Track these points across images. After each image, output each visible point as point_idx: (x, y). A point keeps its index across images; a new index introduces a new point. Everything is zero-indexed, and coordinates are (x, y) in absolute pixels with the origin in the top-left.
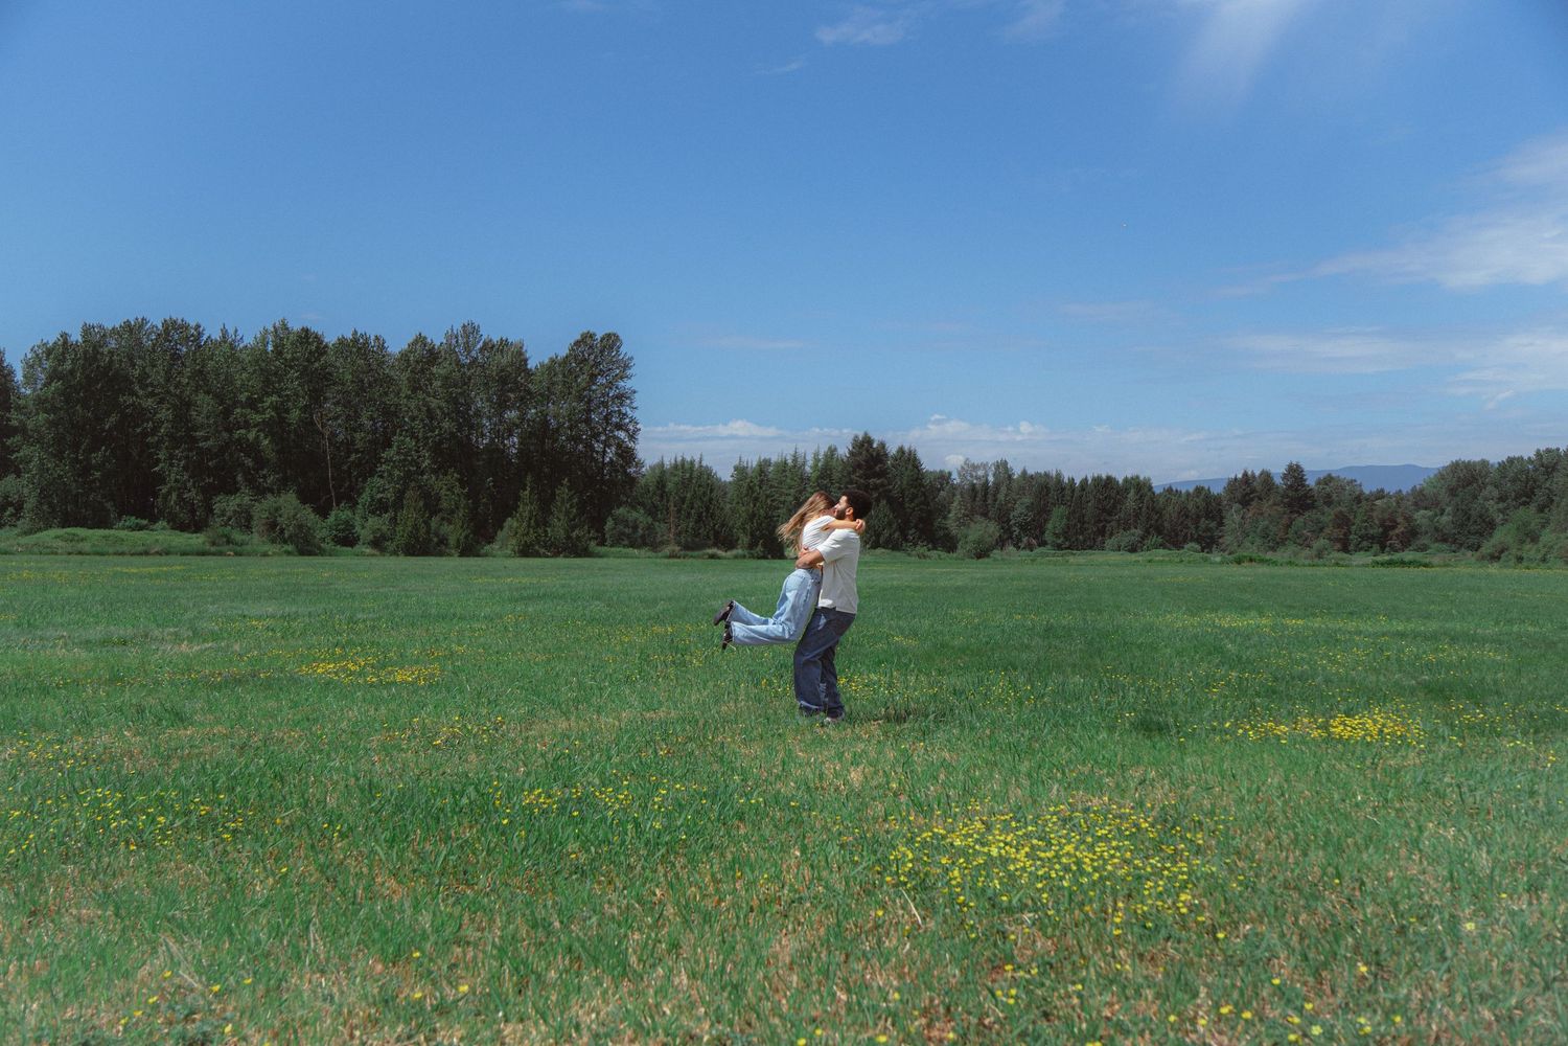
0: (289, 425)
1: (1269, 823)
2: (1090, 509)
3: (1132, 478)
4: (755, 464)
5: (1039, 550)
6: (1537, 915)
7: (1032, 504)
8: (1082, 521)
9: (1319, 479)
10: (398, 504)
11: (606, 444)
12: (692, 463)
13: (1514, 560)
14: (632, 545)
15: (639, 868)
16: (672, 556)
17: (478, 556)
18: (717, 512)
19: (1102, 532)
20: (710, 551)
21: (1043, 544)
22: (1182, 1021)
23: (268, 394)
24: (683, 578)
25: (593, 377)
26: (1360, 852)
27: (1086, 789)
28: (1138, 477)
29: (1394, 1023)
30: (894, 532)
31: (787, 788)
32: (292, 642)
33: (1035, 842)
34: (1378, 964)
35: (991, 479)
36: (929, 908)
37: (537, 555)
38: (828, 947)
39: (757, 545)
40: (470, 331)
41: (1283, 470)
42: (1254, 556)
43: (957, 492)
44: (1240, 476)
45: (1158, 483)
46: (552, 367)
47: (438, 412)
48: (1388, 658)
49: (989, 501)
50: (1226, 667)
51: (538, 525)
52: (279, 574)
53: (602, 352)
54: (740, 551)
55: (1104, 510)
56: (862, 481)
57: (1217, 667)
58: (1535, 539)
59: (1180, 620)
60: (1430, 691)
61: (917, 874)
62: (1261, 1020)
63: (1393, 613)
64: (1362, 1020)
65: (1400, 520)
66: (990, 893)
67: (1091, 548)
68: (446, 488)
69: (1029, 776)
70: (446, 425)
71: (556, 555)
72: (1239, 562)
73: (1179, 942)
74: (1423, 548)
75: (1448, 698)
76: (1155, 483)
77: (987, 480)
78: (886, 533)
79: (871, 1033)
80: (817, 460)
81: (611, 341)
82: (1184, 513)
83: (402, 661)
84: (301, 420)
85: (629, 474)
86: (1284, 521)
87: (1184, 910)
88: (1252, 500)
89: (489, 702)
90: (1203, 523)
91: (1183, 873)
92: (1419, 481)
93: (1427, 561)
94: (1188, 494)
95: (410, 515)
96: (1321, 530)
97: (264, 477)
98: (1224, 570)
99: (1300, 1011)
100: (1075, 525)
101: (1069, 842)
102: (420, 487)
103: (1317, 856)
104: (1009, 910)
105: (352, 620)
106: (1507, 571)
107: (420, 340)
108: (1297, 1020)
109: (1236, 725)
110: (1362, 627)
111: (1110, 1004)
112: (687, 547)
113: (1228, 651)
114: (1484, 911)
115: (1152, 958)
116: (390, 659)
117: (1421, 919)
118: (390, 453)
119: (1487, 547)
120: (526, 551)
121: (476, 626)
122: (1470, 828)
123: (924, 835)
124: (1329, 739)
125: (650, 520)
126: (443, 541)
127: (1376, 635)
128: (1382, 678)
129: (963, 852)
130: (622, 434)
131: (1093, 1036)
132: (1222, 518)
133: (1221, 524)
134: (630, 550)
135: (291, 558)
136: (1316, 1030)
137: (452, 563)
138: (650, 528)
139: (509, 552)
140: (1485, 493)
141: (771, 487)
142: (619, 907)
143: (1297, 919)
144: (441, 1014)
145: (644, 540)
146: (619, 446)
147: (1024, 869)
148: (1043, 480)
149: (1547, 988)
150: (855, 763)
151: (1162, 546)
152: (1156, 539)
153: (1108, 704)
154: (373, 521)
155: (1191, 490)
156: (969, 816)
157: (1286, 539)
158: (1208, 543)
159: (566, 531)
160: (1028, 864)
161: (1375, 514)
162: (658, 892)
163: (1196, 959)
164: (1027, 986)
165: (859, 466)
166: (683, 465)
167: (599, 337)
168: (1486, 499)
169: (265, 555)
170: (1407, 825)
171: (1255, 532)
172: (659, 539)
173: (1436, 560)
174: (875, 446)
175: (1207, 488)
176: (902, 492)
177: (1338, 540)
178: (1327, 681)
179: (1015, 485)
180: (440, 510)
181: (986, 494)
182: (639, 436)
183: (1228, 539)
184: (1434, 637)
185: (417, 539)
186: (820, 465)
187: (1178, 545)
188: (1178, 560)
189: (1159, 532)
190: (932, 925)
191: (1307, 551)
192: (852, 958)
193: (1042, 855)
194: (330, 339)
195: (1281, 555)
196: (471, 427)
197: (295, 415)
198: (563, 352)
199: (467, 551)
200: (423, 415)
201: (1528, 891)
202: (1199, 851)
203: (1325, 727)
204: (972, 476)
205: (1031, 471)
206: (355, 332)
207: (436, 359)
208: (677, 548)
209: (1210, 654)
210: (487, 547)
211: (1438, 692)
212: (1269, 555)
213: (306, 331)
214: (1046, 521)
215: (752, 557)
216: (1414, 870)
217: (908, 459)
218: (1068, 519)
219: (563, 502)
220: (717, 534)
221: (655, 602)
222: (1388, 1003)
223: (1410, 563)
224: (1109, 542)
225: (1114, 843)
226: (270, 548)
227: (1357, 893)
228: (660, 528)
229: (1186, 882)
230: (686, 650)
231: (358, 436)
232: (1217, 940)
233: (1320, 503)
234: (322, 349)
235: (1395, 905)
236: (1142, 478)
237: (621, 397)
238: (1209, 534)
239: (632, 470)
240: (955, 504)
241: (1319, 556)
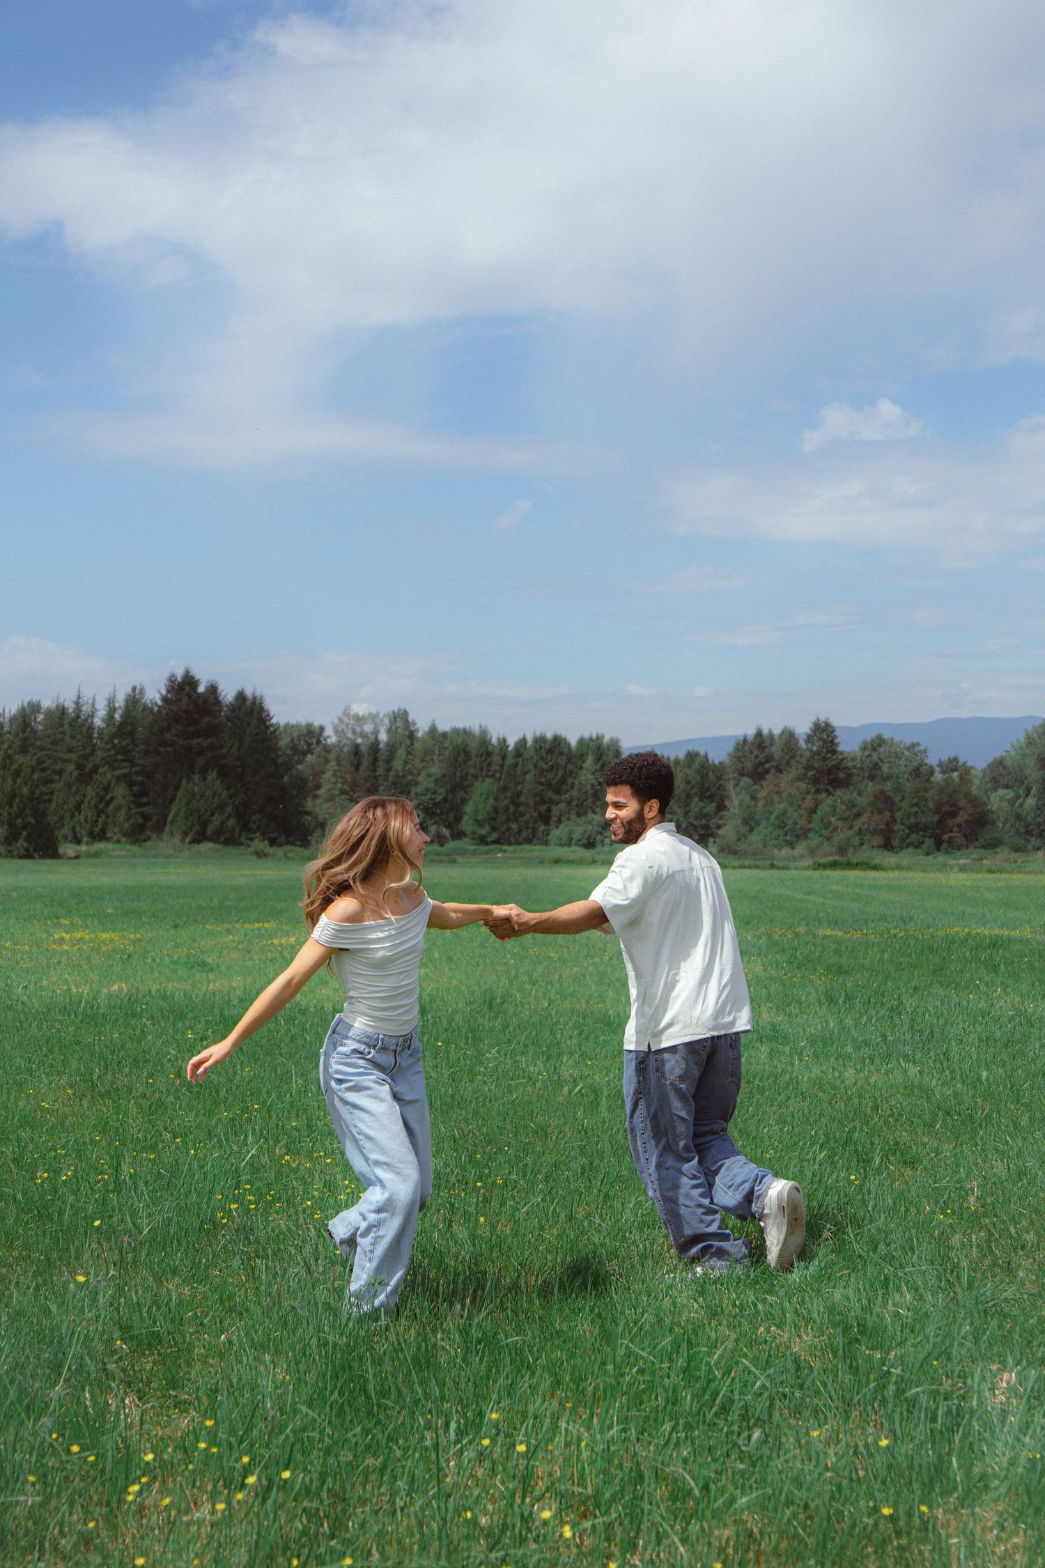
2: (529, 783)
3: (591, 739)
5: (452, 845)
7: (444, 776)
8: (515, 801)
9: (866, 742)
19: (546, 818)
21: (458, 835)
28: (600, 737)
30: (228, 818)
35: (383, 737)
39: (17, 838)
41: (809, 728)
42: (764, 854)
43: (332, 756)
44: (752, 735)
49: (380, 772)
55: (548, 785)
56: (181, 742)
65: (964, 803)
67: (529, 841)
74: (997, 845)
77: (376, 741)
78: (216, 821)
80: (112, 710)
86: (808, 803)
88: (767, 772)
96: (856, 816)
100: (507, 808)
133: (721, 807)
141: (41, 748)
148: (460, 740)
157: (809, 830)
161: (932, 794)
165: (176, 719)
171: (768, 819)
174: (201, 689)
175: (702, 753)
176: (241, 759)
177: (876, 831)
179: (419, 747)
181: (375, 760)
183: (729, 829)
186: (117, 716)
195: (801, 853)
204: (354, 732)
205: (443, 727)
214: (464, 801)
217: (251, 709)
218: (496, 799)
224: (555, 834)
233: (858, 777)
236: (606, 739)
238: (704, 821)
240: (329, 774)
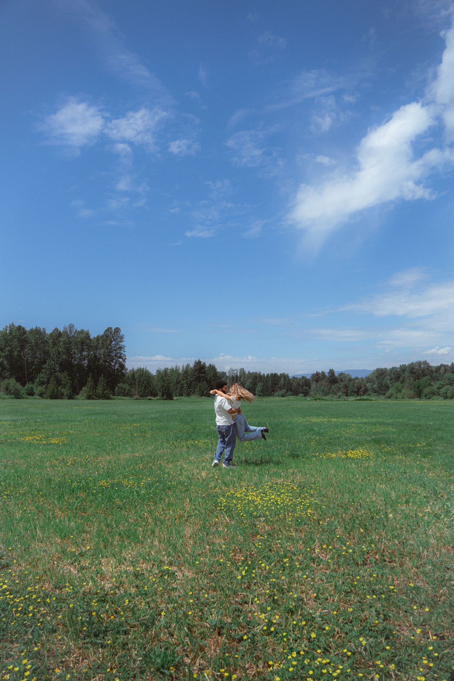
0: (14, 356)
1: (332, 485)
2: (270, 383)
4: (163, 369)
6: (408, 510)
7: (252, 382)
8: (267, 387)
9: (339, 374)
10: (48, 382)
11: (116, 363)
12: (143, 369)
13: (395, 398)
14: (124, 396)
15: (139, 506)
16: (137, 399)
17: (74, 399)
18: (151, 385)
19: (273, 391)
20: (149, 397)
22: (311, 550)
23: (6, 346)
24: (141, 407)
25: (111, 342)
26: (359, 494)
27: (276, 477)
28: (284, 374)
29: (372, 546)
31: (182, 479)
32: (17, 429)
33: (262, 495)
34: (366, 528)
35: (239, 374)
36: (231, 517)
37: (93, 399)
38: (201, 531)
39: (164, 396)
40: (71, 326)
41: (328, 371)
42: (320, 398)
43: (228, 378)
44: (315, 373)
45: (291, 375)
46: (98, 338)
47: (62, 352)
48: (362, 431)
50: (315, 435)
51: (93, 389)
52: (10, 406)
53: (114, 333)
54: (159, 398)
55: (274, 384)
56: (198, 375)
57: (312, 435)
58: (400, 392)
59: (299, 420)
60: (375, 442)
61: (226, 506)
62: (334, 548)
63: (362, 416)
64: (363, 547)
65: (362, 386)
66: (250, 512)
67: (270, 396)
68: (64, 376)
69: (258, 473)
70: (64, 357)
71: (99, 399)
72: (316, 400)
73: (308, 525)
74: (369, 395)
75: (380, 444)
76: (290, 375)
77: (237, 375)
78: (206, 392)
79: (217, 558)
80: (183, 368)
81: (117, 330)
82: (298, 384)
83: (54, 436)
84: (18, 355)
85: (123, 373)
86: (329, 386)
87: (309, 515)
88: (319, 380)
89: (84, 451)
90: (304, 388)
91: (308, 503)
92: (368, 374)
93: (370, 399)
94: (300, 379)
95: (52, 386)
96: (340, 389)
97: (5, 373)
98: (311, 402)
99: (345, 545)
100: (265, 388)
101: (273, 495)
102: (55, 377)
103: (347, 496)
104: (256, 517)
105: (36, 422)
106: (393, 402)
107: (56, 330)
108: (345, 548)
109: (320, 455)
110: (354, 421)
111: (290, 546)
112: (141, 396)
113: (315, 430)
114: (395, 511)
115: (301, 531)
116: (49, 435)
117: (377, 514)
118: (45, 366)
119: (387, 394)
120: (89, 398)
121: (76, 424)
122: (389, 484)
123: (228, 493)
124: (347, 458)
125: (130, 387)
126: (62, 394)
127: (358, 424)
128: (361, 438)
129: (240, 498)
130: (121, 360)
131: (286, 556)
132: (310, 386)
133: (310, 388)
134: (123, 397)
135: (12, 399)
136: (351, 551)
137: (65, 402)
138: (129, 390)
139: (84, 398)
140: (386, 378)
141: (169, 377)
142: (133, 520)
143: (342, 516)
144: (82, 556)
145: (127, 394)
146: (120, 364)
147: (259, 503)
148: (255, 374)
149: (412, 532)
150: (203, 469)
151: (292, 395)
152: (290, 393)
153: (281, 448)
154: (40, 388)
155: (301, 377)
156: (241, 487)
157: (329, 392)
158: (306, 394)
159: (102, 391)
160: (261, 502)
161: (355, 384)
162: (146, 514)
163: (314, 530)
164: (263, 541)
165: (197, 370)
166: (140, 370)
167: (113, 329)
168: (387, 380)
169: (4, 399)
170: (371, 485)
171: (320, 390)
172: (132, 394)
173: (373, 399)
174: (202, 363)
175: (305, 377)
176: (211, 378)
177: (344, 393)
178: (346, 439)
179: (246, 376)
180: (62, 384)
181: (237, 379)
182: (126, 361)
183: (312, 393)
184: (374, 424)
185: (54, 394)
187: (297, 395)
188: (297, 399)
189: (291, 391)
190: (233, 523)
191: (336, 396)
192: (209, 535)
193: (265, 499)
194: (28, 329)
195: (328, 397)
196: (72, 358)
197: (15, 353)
198: (102, 333)
199: (70, 397)
200: (57, 353)
201: (406, 503)
202: (312, 496)
203: (346, 454)
204: (233, 373)
205: (251, 372)
206: (36, 327)
207: (61, 335)
208: (138, 397)
209: (310, 431)
210: (77, 396)
211: (378, 442)
212: (324, 398)
213: (20, 327)
214: (256, 387)
215: (162, 399)
216: (374, 499)
217: (212, 368)
218: (263, 387)
219: (101, 382)
220: (151, 392)
221: (133, 415)
222: (369, 541)
223: (366, 400)
224: (276, 394)
225: (286, 494)
226: (6, 397)
227: (359, 507)
228: (133, 390)
229: (309, 506)
230: (145, 432)
231: (36, 360)
232: (319, 524)
233: (339, 381)
234: (25, 332)
235: (370, 510)
236: (286, 374)
237: (120, 348)
238: (306, 391)
239: (124, 371)
241: (339, 397)
